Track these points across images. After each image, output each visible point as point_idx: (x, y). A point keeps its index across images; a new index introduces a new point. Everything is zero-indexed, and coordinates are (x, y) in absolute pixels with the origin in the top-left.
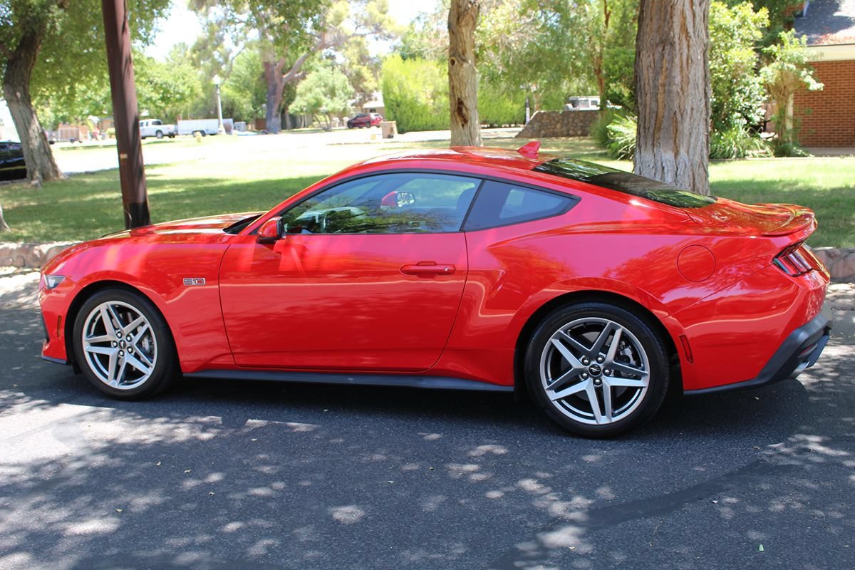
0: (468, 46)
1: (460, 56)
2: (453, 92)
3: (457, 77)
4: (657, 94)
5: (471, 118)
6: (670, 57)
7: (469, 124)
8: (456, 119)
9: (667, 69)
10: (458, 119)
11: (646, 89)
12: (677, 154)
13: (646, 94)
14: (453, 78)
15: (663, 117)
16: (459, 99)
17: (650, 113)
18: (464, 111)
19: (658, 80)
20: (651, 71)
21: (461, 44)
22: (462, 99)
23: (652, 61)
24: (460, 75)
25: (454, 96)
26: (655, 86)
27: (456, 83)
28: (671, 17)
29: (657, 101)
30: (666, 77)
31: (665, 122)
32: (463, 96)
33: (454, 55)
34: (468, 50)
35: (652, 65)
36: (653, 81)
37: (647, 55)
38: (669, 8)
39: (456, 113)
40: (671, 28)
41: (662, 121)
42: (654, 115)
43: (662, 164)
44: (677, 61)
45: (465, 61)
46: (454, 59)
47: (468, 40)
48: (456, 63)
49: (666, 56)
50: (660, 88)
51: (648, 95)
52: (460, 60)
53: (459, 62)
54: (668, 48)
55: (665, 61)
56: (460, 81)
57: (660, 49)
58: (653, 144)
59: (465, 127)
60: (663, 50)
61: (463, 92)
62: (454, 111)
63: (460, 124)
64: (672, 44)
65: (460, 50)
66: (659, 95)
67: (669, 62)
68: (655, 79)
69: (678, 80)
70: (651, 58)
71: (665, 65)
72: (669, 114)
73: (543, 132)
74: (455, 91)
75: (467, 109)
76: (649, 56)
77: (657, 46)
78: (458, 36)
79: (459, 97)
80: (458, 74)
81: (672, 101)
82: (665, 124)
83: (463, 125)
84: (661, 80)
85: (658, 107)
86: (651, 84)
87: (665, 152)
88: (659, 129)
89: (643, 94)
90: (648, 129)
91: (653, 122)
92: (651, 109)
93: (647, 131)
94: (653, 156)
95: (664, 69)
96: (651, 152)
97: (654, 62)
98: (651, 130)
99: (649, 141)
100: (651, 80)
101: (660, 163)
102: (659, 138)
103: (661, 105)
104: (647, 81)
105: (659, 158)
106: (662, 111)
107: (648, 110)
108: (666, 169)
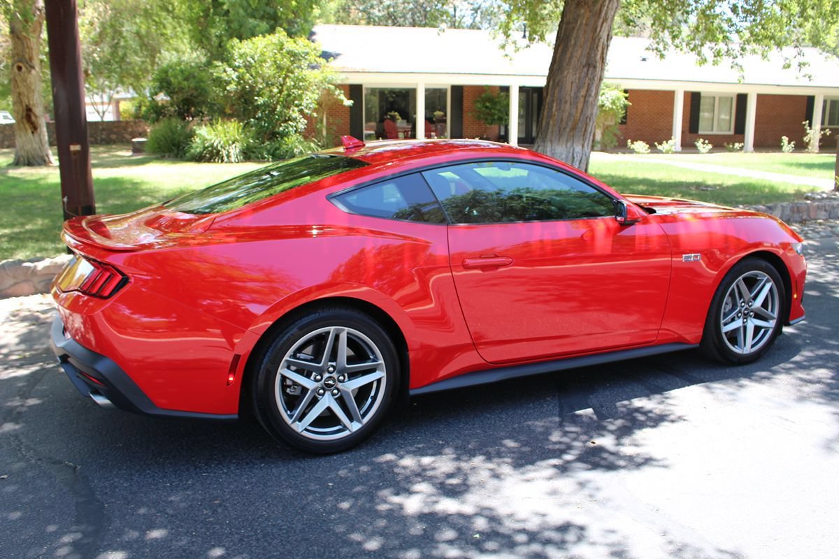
0: (34, 53)
1: (27, 63)
2: (20, 99)
3: (25, 84)
4: (578, 103)
5: (40, 125)
6: (592, 77)
7: (39, 131)
8: (24, 126)
9: (589, 85)
10: (27, 126)
12: (583, 146)
13: (566, 102)
14: (20, 84)
15: (579, 119)
16: (27, 106)
17: (568, 117)
18: (33, 118)
19: (580, 92)
20: (574, 85)
21: (27, 50)
22: (31, 106)
24: (28, 81)
25: (21, 102)
26: (577, 97)
27: (23, 89)
28: (597, 47)
29: (577, 108)
30: (587, 91)
32: (31, 103)
33: (20, 61)
34: (35, 57)
35: (577, 81)
36: (575, 93)
37: (574, 73)
38: (597, 41)
39: (25, 120)
40: (596, 55)
41: (578, 124)
42: (572, 119)
43: (573, 154)
44: (596, 79)
45: (33, 67)
46: (21, 64)
47: (35, 47)
48: (24, 69)
49: (589, 75)
50: (581, 98)
51: (568, 103)
52: (28, 66)
53: (26, 68)
54: (591, 69)
55: (587, 79)
56: (29, 88)
57: (585, 70)
58: (567, 141)
59: (35, 134)
60: (588, 70)
61: (31, 99)
62: (22, 118)
63: (30, 132)
64: (595, 67)
65: (27, 56)
67: (590, 79)
68: (579, 89)
69: (593, 94)
70: (578, 76)
71: (587, 81)
72: (583, 118)
73: (6, 143)
74: (22, 97)
75: (36, 116)
76: (576, 74)
77: (584, 67)
78: (25, 42)
79: (27, 103)
80: (26, 81)
81: (587, 108)
82: (580, 125)
83: (33, 133)
84: (583, 92)
85: (577, 112)
86: (572, 95)
87: (577, 146)
88: (573, 129)
89: (563, 101)
90: (564, 129)
91: (570, 124)
92: (570, 114)
93: (562, 130)
94: (565, 149)
95: (586, 85)
96: (564, 146)
97: (579, 79)
98: (568, 130)
99: (565, 138)
100: (573, 92)
101: (571, 154)
102: (573, 136)
103: (579, 111)
104: (569, 93)
105: (571, 151)
106: (579, 115)
107: (567, 114)
108: (576, 158)
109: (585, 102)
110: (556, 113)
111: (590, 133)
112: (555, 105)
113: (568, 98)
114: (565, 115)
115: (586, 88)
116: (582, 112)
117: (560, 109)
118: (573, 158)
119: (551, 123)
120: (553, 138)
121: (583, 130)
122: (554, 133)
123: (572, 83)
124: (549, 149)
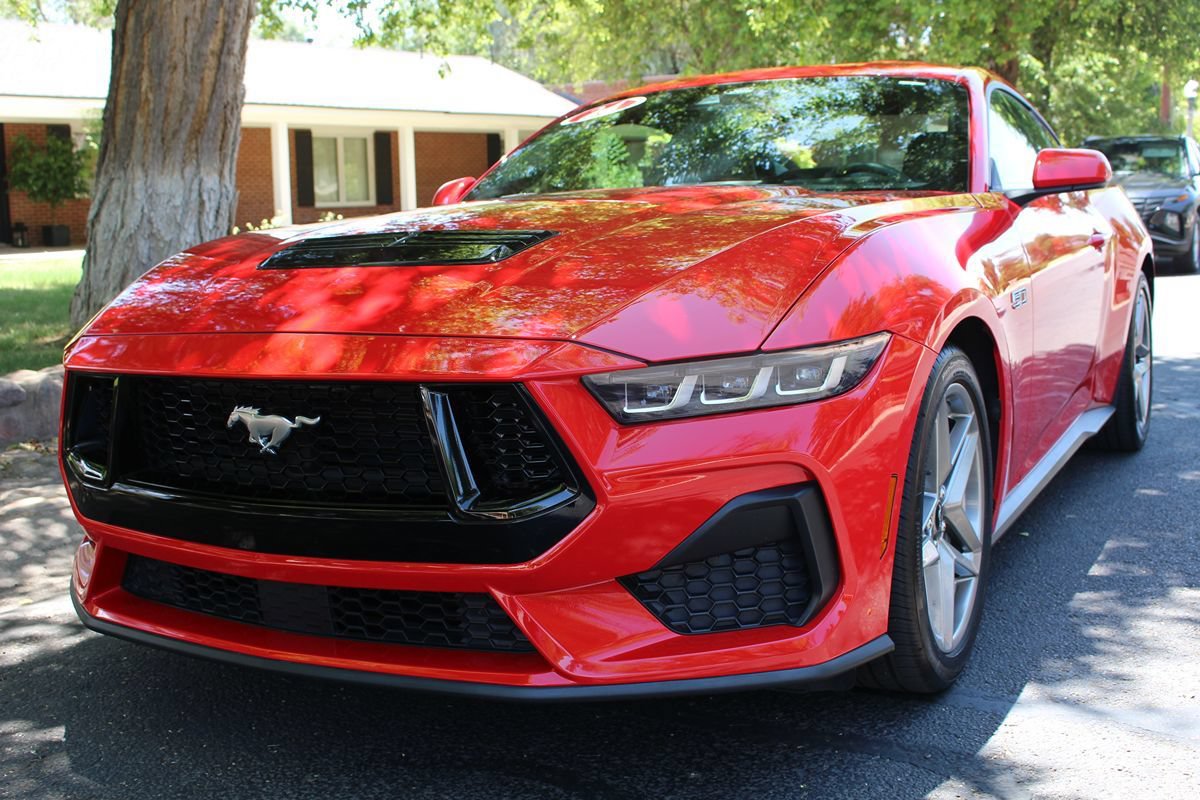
4: (203, 70)
9: (226, 26)
11: (175, 58)
12: (221, 174)
13: (175, 68)
15: (209, 110)
17: (182, 104)
19: (207, 43)
23: (198, 9)
26: (200, 55)
29: (202, 79)
30: (223, 41)
31: (210, 119)
35: (198, 15)
36: (195, 45)
41: (206, 120)
42: (191, 108)
43: (200, 195)
44: (241, 12)
50: (211, 58)
51: (180, 70)
55: (222, 10)
58: (184, 161)
66: (207, 71)
67: (227, 12)
68: (203, 36)
69: (236, 49)
71: (221, 17)
72: (217, 105)
81: (226, 83)
84: (214, 44)
85: (201, 92)
86: (189, 51)
87: (208, 174)
88: (197, 133)
89: (165, 68)
90: (175, 133)
91: (188, 120)
92: (185, 96)
93: (169, 137)
94: (182, 183)
95: (220, 25)
96: (177, 175)
97: (202, 11)
98: (184, 135)
99: (177, 156)
100: (190, 44)
101: (195, 195)
102: (197, 150)
103: (208, 89)
104: (179, 44)
105: (195, 186)
106: (207, 100)
107: (179, 98)
108: (207, 205)
109: (220, 66)
110: (150, 96)
111: (234, 144)
112: (145, 75)
113: (177, 57)
114: (175, 100)
115: (220, 35)
116: (213, 91)
117: (160, 84)
118: (202, 203)
119: (140, 120)
120: (149, 158)
121: (220, 136)
122: (151, 145)
123: (186, 20)
124: (139, 184)
